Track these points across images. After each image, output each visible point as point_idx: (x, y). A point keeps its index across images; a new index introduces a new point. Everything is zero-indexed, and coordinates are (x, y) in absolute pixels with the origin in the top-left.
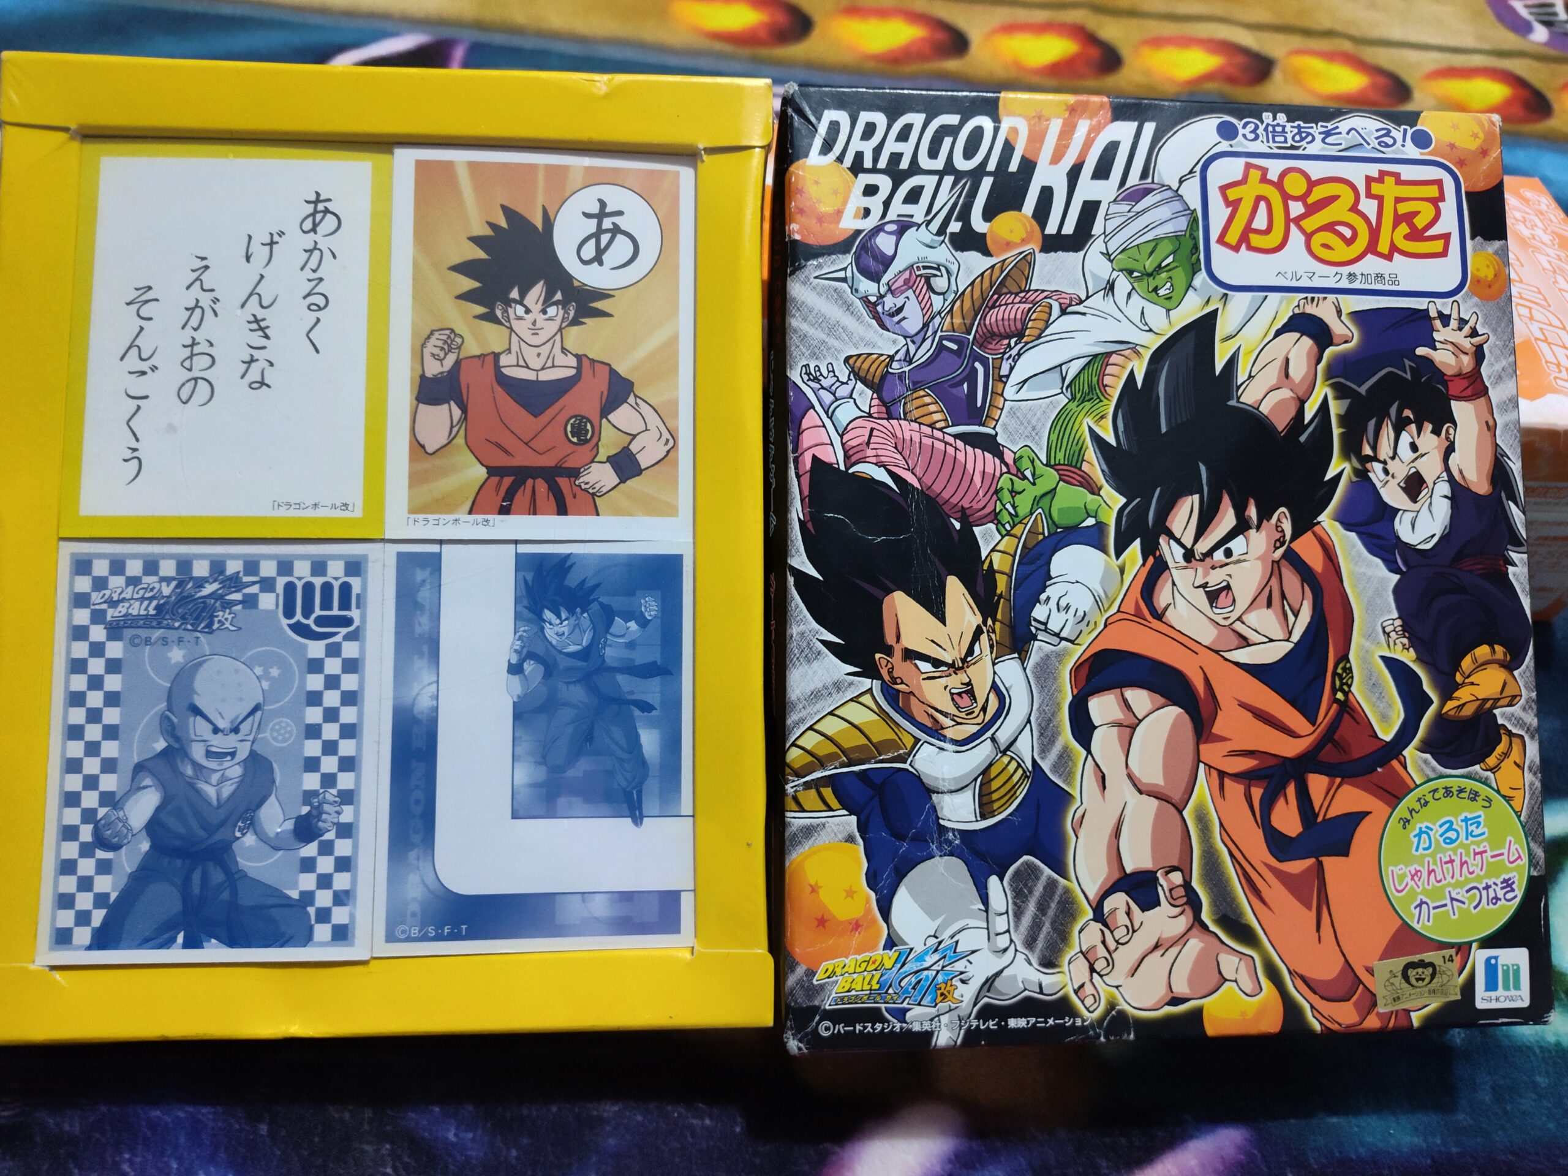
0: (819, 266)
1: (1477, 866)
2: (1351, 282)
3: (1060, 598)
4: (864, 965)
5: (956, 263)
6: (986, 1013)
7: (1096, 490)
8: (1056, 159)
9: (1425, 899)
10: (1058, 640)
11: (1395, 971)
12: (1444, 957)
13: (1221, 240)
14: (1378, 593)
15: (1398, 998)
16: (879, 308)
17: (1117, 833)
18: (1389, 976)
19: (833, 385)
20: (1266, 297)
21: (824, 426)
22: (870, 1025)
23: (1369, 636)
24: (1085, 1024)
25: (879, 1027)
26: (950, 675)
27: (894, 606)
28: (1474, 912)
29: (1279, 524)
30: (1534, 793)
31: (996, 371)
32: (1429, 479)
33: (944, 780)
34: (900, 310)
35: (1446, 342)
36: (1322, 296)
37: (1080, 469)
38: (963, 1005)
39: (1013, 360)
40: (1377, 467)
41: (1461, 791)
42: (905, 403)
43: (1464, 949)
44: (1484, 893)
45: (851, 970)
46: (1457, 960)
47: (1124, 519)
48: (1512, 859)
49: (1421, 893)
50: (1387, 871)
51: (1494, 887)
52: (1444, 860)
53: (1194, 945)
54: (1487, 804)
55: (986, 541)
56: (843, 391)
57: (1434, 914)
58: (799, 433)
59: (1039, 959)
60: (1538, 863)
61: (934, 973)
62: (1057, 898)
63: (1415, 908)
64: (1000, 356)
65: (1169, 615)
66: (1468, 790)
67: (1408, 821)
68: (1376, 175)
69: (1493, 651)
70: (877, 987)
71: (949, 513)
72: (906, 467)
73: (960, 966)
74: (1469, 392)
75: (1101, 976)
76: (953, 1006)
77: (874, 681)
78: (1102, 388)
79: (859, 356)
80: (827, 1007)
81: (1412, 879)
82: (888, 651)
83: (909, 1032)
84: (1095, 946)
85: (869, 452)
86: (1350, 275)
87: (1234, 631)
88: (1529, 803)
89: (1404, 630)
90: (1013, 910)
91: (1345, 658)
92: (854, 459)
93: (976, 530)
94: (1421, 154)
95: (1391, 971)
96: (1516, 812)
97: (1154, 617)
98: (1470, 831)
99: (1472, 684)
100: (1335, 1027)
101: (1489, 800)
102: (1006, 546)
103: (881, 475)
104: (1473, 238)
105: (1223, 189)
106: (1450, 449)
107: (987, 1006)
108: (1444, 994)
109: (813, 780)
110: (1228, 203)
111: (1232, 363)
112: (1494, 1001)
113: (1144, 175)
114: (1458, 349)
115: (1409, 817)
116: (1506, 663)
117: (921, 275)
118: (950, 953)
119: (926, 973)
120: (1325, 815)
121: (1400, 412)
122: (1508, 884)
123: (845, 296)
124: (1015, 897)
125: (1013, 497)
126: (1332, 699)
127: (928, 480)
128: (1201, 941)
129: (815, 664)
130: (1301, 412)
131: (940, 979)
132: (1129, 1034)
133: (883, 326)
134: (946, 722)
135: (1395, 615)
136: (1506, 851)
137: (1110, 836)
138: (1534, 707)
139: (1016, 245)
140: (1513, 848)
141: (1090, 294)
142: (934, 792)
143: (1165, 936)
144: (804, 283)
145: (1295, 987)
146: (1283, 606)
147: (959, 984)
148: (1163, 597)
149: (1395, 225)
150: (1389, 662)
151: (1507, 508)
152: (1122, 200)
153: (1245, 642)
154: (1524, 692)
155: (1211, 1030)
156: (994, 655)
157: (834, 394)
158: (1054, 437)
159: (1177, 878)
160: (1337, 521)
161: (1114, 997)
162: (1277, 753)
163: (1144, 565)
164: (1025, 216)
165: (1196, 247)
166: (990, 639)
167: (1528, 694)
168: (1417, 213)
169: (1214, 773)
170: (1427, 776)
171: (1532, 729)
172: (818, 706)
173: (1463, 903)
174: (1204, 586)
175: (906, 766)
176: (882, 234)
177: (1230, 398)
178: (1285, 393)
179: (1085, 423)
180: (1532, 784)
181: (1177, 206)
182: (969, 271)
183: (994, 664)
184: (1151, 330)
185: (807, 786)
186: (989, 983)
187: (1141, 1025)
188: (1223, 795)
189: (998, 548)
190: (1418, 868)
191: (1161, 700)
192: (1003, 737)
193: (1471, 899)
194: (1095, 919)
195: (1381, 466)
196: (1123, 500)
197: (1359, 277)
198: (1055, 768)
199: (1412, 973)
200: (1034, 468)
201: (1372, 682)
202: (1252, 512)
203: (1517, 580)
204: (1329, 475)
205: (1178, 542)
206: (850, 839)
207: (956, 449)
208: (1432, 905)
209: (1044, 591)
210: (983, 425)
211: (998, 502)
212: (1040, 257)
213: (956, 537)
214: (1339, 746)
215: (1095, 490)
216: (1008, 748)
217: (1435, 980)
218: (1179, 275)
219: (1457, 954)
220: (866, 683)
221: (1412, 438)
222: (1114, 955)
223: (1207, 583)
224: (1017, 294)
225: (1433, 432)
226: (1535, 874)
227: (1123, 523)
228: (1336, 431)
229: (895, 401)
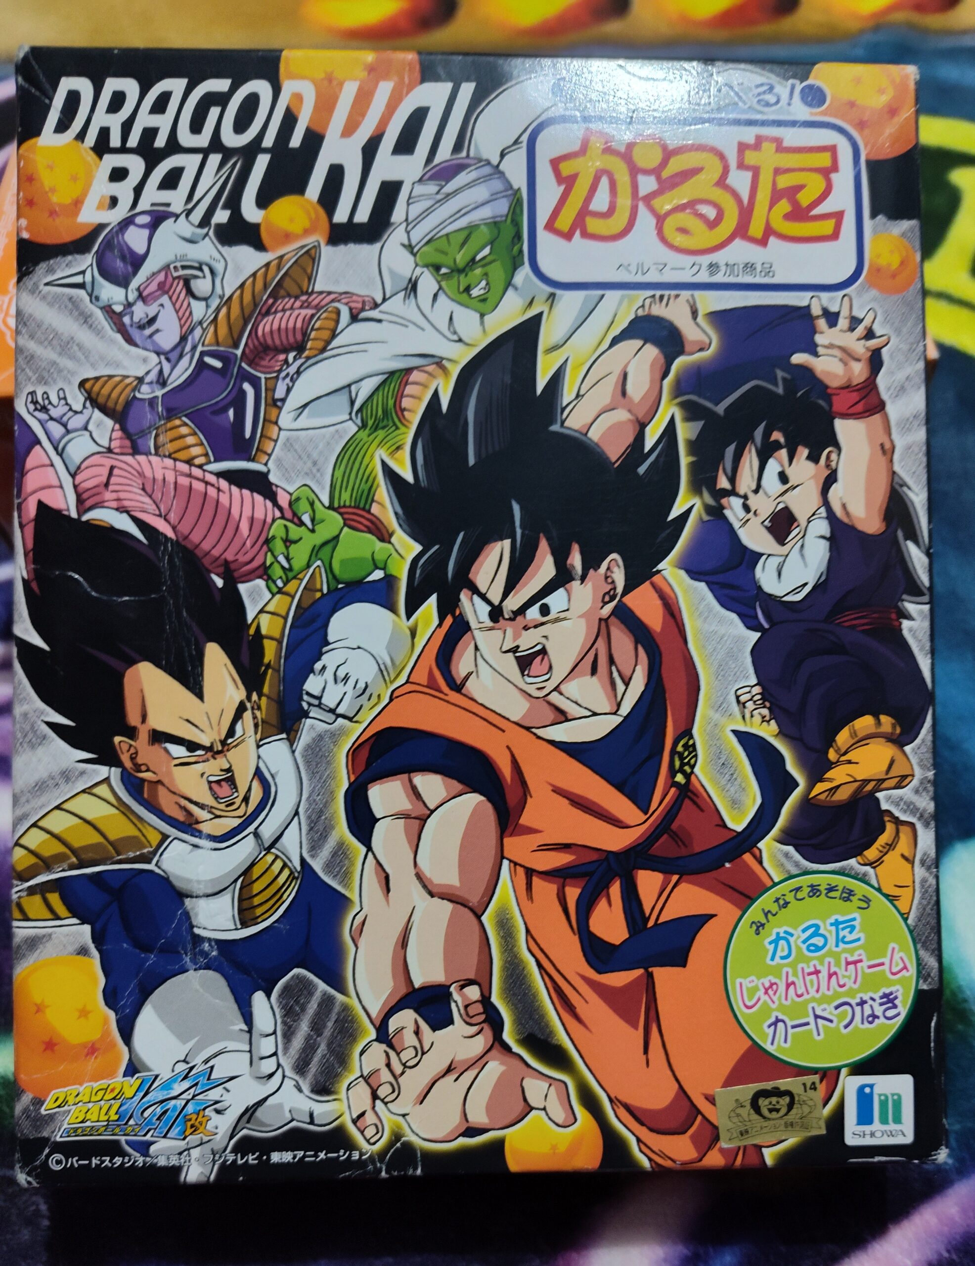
0: (51, 271)
1: (849, 977)
2: (712, 274)
3: (338, 666)
4: (101, 1093)
5: (222, 261)
6: (245, 1146)
7: (386, 536)
8: (349, 130)
9: (780, 1017)
10: (333, 717)
11: (742, 1100)
12: (804, 1084)
13: (550, 226)
14: (732, 655)
15: (747, 1132)
16: (126, 320)
17: (404, 942)
18: (735, 1105)
19: (65, 414)
20: (603, 296)
21: (52, 465)
22: (108, 1158)
23: (719, 706)
24: (364, 1157)
25: (118, 1161)
26: (208, 760)
27: (138, 681)
28: (844, 1031)
29: (609, 574)
30: (926, 891)
31: (270, 394)
32: (801, 515)
33: (199, 882)
34: (152, 321)
35: (831, 346)
36: (673, 293)
37: (369, 512)
38: (218, 1137)
39: (292, 379)
40: (736, 503)
41: (831, 889)
42: (157, 436)
43: (830, 1076)
44: (858, 1009)
45: (86, 1099)
46: (822, 1088)
47: (418, 572)
48: (895, 970)
49: (777, 1009)
50: (734, 983)
51: (870, 1002)
52: (807, 970)
53: (495, 1068)
54: (865, 905)
55: (254, 601)
56: (76, 422)
57: (793, 1034)
58: (23, 474)
59: (311, 1085)
60: (929, 975)
61: (183, 1102)
62: (333, 1017)
63: (769, 1026)
64: (275, 375)
65: (471, 686)
66: (840, 888)
67: (763, 925)
68: (751, 141)
69: (879, 723)
70: (116, 1117)
71: (210, 568)
72: (157, 512)
73: (214, 1095)
74: (860, 407)
75: (386, 1104)
76: (206, 1139)
77: (113, 769)
78: (400, 413)
79: (97, 379)
80: (58, 1139)
81: (766, 993)
82: (131, 733)
83: (153, 1166)
84: (378, 1070)
85: (108, 495)
86: (711, 265)
87: (550, 704)
88: (920, 903)
89: (764, 699)
90: (283, 1030)
91: (688, 733)
92: (88, 504)
93: (242, 588)
94: (812, 114)
95: (737, 1100)
96: (902, 915)
97: (452, 689)
98: (841, 936)
99: (849, 762)
100: (668, 1164)
101: (867, 900)
102: (277, 606)
103: (123, 523)
104: (873, 215)
105: (555, 163)
106: (831, 479)
107: (246, 1139)
108: (805, 1127)
109: (37, 885)
110: (560, 178)
111: (556, 380)
112: (868, 1137)
113: (458, 147)
114: (848, 355)
115: (764, 921)
116: (895, 737)
117: (179, 277)
118: (203, 1080)
119: (173, 1102)
120: (657, 919)
121: (767, 434)
122: (889, 1000)
123: (82, 306)
124: (285, 1016)
125: (287, 548)
126: (670, 782)
127: (184, 528)
128: (502, 1063)
129: (40, 751)
130: (640, 438)
131: (190, 1108)
132: (415, 1169)
133: (130, 340)
134: (202, 815)
135: (753, 680)
136: (887, 961)
137: (396, 943)
138: (931, 789)
139: (297, 237)
140: (897, 957)
141: (388, 296)
142: (188, 896)
143: (458, 1058)
144: (32, 292)
145: (617, 1116)
146: (611, 673)
147: (213, 1115)
148: (462, 664)
149: (773, 203)
150: (743, 737)
151: (904, 549)
152: (431, 179)
153: (562, 716)
154: (918, 772)
155: (514, 1165)
156: (259, 736)
157: (65, 425)
158: (339, 474)
159: (473, 992)
160: (681, 568)
161: (399, 1127)
162: (599, 847)
163: (440, 625)
164: (308, 201)
165: (518, 236)
166: (255, 717)
167: (921, 773)
168: (800, 188)
169: (520, 871)
170: (788, 872)
171: (926, 815)
172: (43, 799)
173: (831, 1021)
174: (514, 650)
175: (151, 867)
176: (132, 229)
177: (552, 421)
178: (621, 415)
179: (379, 455)
180: (924, 881)
181: (497, 185)
182: (238, 269)
183: (258, 746)
184: (460, 340)
185: (31, 891)
186: (249, 1113)
187: (429, 1158)
188: (530, 896)
189: (268, 609)
190: (773, 981)
191: (457, 786)
192: (268, 831)
193: (841, 1017)
194: (377, 1040)
195: (741, 501)
196: (418, 548)
197: (723, 268)
198: (329, 867)
199: (763, 1103)
200: (314, 511)
201: (722, 761)
202: (576, 560)
203: (914, 636)
204: (675, 513)
205: (483, 597)
206: (83, 951)
207: (219, 490)
208: (790, 1023)
209: (319, 659)
210: (253, 460)
211: (269, 554)
212: (327, 252)
213: (218, 597)
214: (678, 838)
215: (384, 536)
216: (273, 845)
217: (794, 1111)
218: (497, 271)
219: (821, 1081)
220: (103, 771)
221: (782, 466)
222: (400, 1080)
223: (518, 647)
224: (297, 298)
225: (809, 458)
226: (925, 987)
227: (417, 575)
228: (685, 460)
229: (144, 433)
